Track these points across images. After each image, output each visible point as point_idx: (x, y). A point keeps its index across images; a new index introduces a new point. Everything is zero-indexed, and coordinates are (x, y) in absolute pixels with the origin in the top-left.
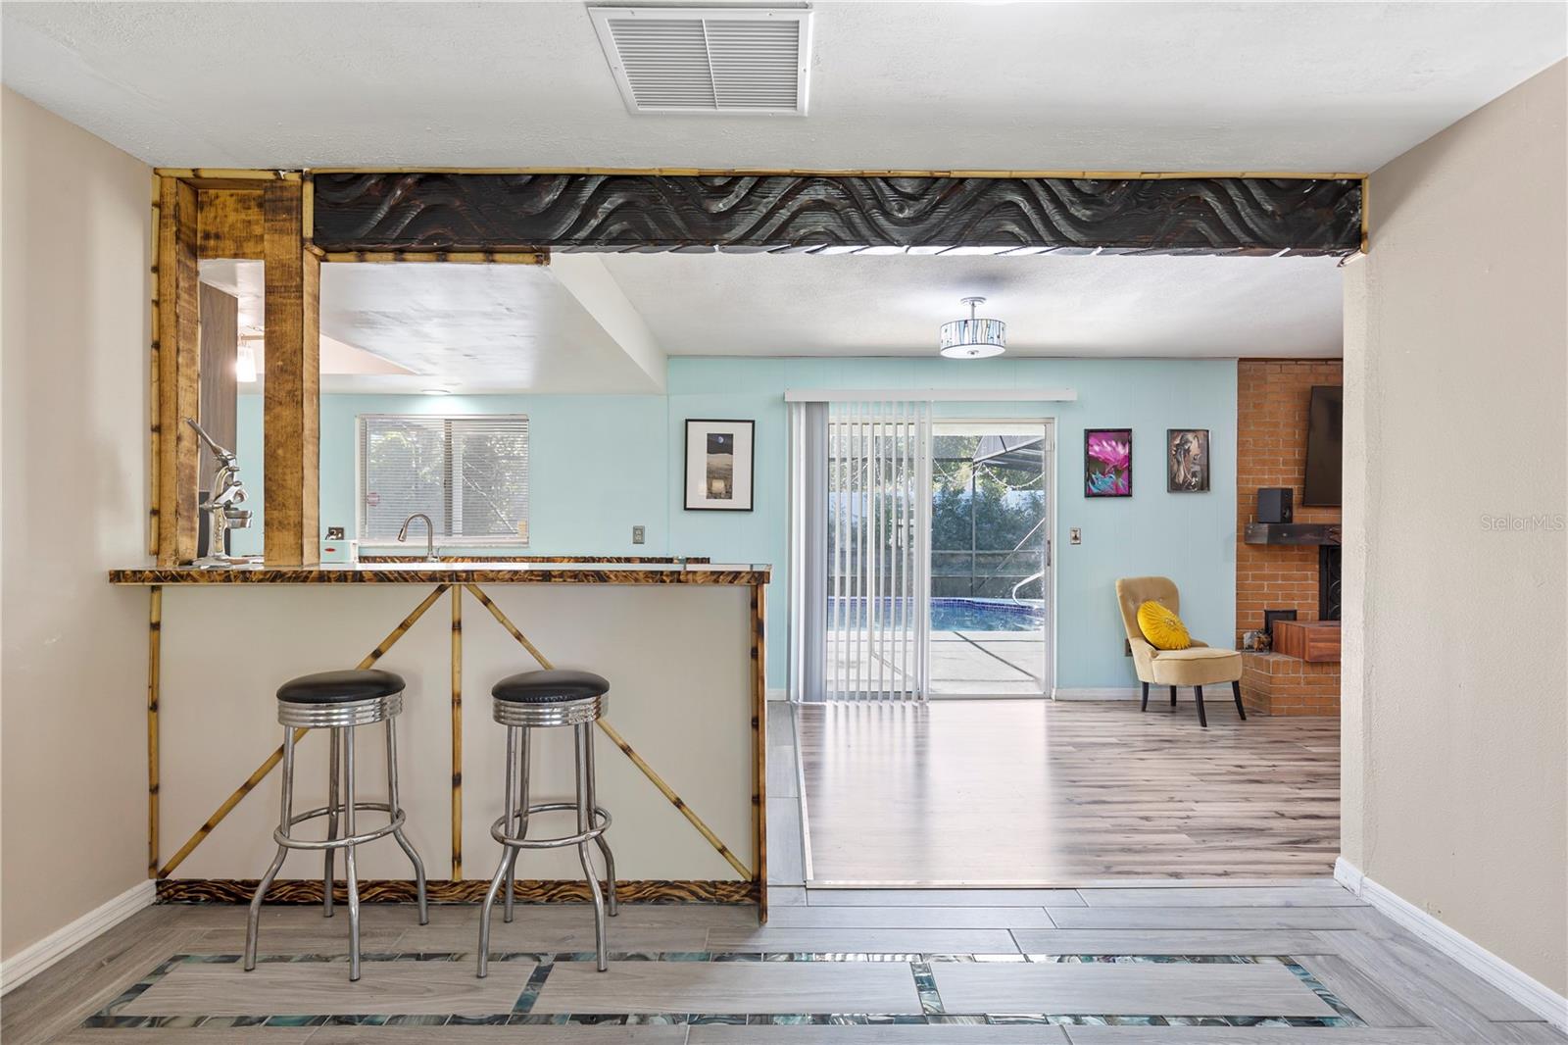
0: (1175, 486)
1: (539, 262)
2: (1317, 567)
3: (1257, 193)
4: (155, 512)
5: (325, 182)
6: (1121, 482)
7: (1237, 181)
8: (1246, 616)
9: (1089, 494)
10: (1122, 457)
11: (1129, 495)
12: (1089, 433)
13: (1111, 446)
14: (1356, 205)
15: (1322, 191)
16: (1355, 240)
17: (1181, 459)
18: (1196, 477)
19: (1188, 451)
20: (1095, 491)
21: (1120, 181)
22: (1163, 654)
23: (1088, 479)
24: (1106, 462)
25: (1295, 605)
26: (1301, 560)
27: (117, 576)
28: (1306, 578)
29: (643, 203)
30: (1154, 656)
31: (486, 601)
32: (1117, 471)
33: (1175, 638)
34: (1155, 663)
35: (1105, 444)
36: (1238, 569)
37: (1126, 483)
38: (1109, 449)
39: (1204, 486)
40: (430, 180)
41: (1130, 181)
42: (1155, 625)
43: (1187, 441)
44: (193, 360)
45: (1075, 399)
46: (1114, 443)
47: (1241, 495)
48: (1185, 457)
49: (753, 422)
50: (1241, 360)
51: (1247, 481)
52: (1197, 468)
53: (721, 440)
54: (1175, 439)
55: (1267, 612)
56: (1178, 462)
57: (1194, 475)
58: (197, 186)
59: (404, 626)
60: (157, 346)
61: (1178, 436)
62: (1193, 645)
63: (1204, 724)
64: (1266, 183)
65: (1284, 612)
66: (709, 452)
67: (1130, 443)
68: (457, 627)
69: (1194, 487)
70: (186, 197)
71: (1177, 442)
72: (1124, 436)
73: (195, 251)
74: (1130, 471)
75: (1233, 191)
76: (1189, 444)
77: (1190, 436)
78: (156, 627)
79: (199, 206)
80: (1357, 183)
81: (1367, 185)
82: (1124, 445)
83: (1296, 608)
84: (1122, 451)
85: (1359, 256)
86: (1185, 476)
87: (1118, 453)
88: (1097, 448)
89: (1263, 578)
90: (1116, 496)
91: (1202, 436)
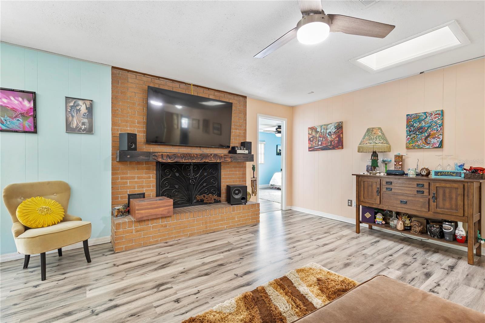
0: (69, 129)
2: (155, 172)
6: (28, 124)
8: (117, 198)
10: (27, 108)
11: (35, 132)
13: (18, 100)
17: (74, 114)
18: (84, 125)
19: (79, 110)
20: (4, 127)
24: (13, 110)
25: (144, 190)
26: (147, 169)
28: (150, 178)
32: (24, 117)
35: (12, 98)
36: (113, 174)
37: (32, 125)
38: (16, 102)
39: (90, 131)
43: (78, 105)
46: (20, 99)
47: (113, 136)
48: (77, 113)
50: (114, 68)
51: (118, 130)
54: (70, 102)
55: (129, 195)
56: (73, 116)
57: (83, 124)
61: (72, 101)
65: (138, 194)
67: (35, 100)
69: (83, 130)
71: (72, 104)
72: (29, 95)
74: (36, 119)
76: (80, 107)
77: (80, 102)
82: (29, 101)
83: (145, 192)
84: (28, 105)
86: (77, 124)
87: (24, 106)
88: (5, 100)
89: (127, 178)
90: (23, 132)
91: (88, 103)
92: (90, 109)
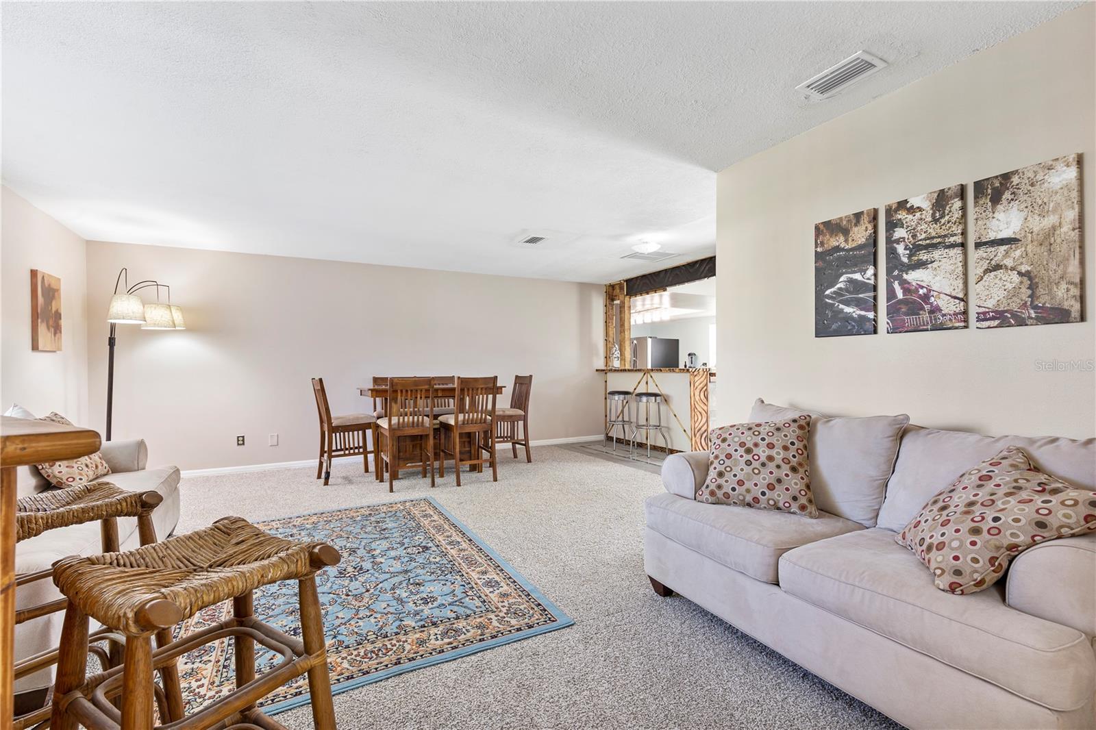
1: (664, 291)
4: (606, 357)
5: (628, 281)
27: (597, 370)
29: (679, 273)
31: (651, 377)
40: (644, 276)
44: (613, 324)
58: (612, 287)
59: (639, 383)
60: (606, 322)
68: (647, 383)
70: (611, 288)
73: (613, 300)
78: (606, 382)
79: (613, 290)
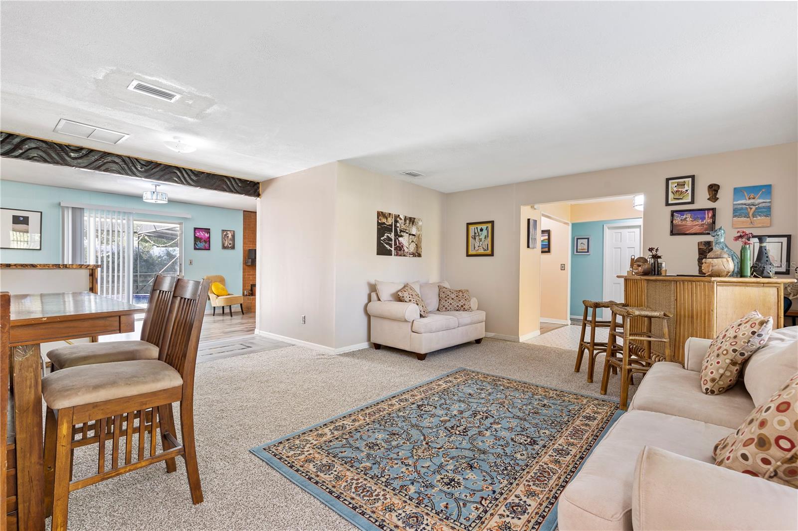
0: (224, 247)
3: (237, 181)
6: (207, 245)
7: (233, 178)
8: (245, 286)
9: (195, 249)
10: (207, 237)
11: (209, 249)
12: (195, 229)
14: (258, 188)
15: (251, 183)
16: (258, 195)
19: (228, 237)
20: (198, 248)
21: (204, 173)
22: (219, 297)
23: (195, 244)
24: (201, 239)
30: (217, 298)
32: (205, 242)
33: (223, 293)
34: (217, 300)
35: (201, 232)
36: (243, 272)
37: (208, 245)
38: (202, 234)
39: (233, 247)
41: (207, 173)
42: (217, 289)
45: (190, 217)
46: (204, 233)
47: (244, 251)
49: (41, 213)
50: (244, 211)
51: (246, 247)
52: (231, 242)
53: (22, 219)
55: (251, 285)
56: (225, 240)
57: (230, 244)
62: (229, 295)
63: (232, 316)
64: (240, 180)
66: (13, 223)
67: (210, 233)
69: (230, 248)
71: (225, 233)
72: (208, 231)
74: (209, 242)
75: (232, 180)
76: (228, 235)
77: (229, 232)
80: (258, 183)
81: (260, 184)
82: (207, 233)
84: (207, 235)
85: (258, 199)
86: (227, 244)
87: (205, 236)
88: (198, 234)
89: (250, 275)
90: (205, 249)
91: (232, 232)
92: (233, 236)
